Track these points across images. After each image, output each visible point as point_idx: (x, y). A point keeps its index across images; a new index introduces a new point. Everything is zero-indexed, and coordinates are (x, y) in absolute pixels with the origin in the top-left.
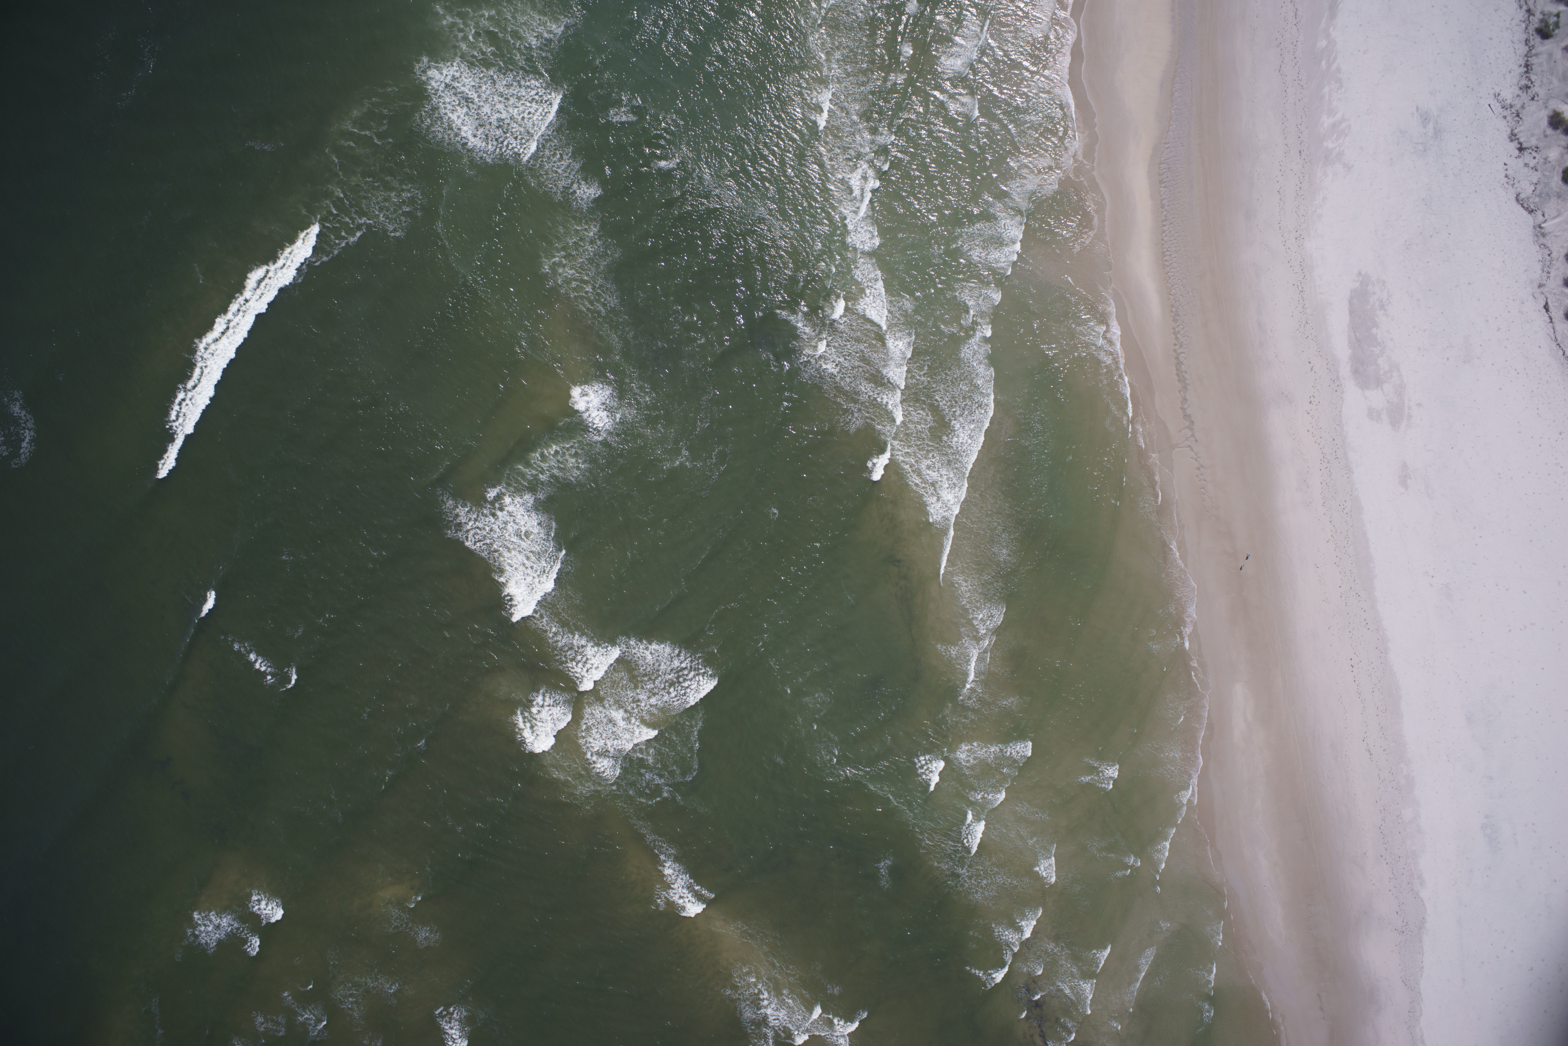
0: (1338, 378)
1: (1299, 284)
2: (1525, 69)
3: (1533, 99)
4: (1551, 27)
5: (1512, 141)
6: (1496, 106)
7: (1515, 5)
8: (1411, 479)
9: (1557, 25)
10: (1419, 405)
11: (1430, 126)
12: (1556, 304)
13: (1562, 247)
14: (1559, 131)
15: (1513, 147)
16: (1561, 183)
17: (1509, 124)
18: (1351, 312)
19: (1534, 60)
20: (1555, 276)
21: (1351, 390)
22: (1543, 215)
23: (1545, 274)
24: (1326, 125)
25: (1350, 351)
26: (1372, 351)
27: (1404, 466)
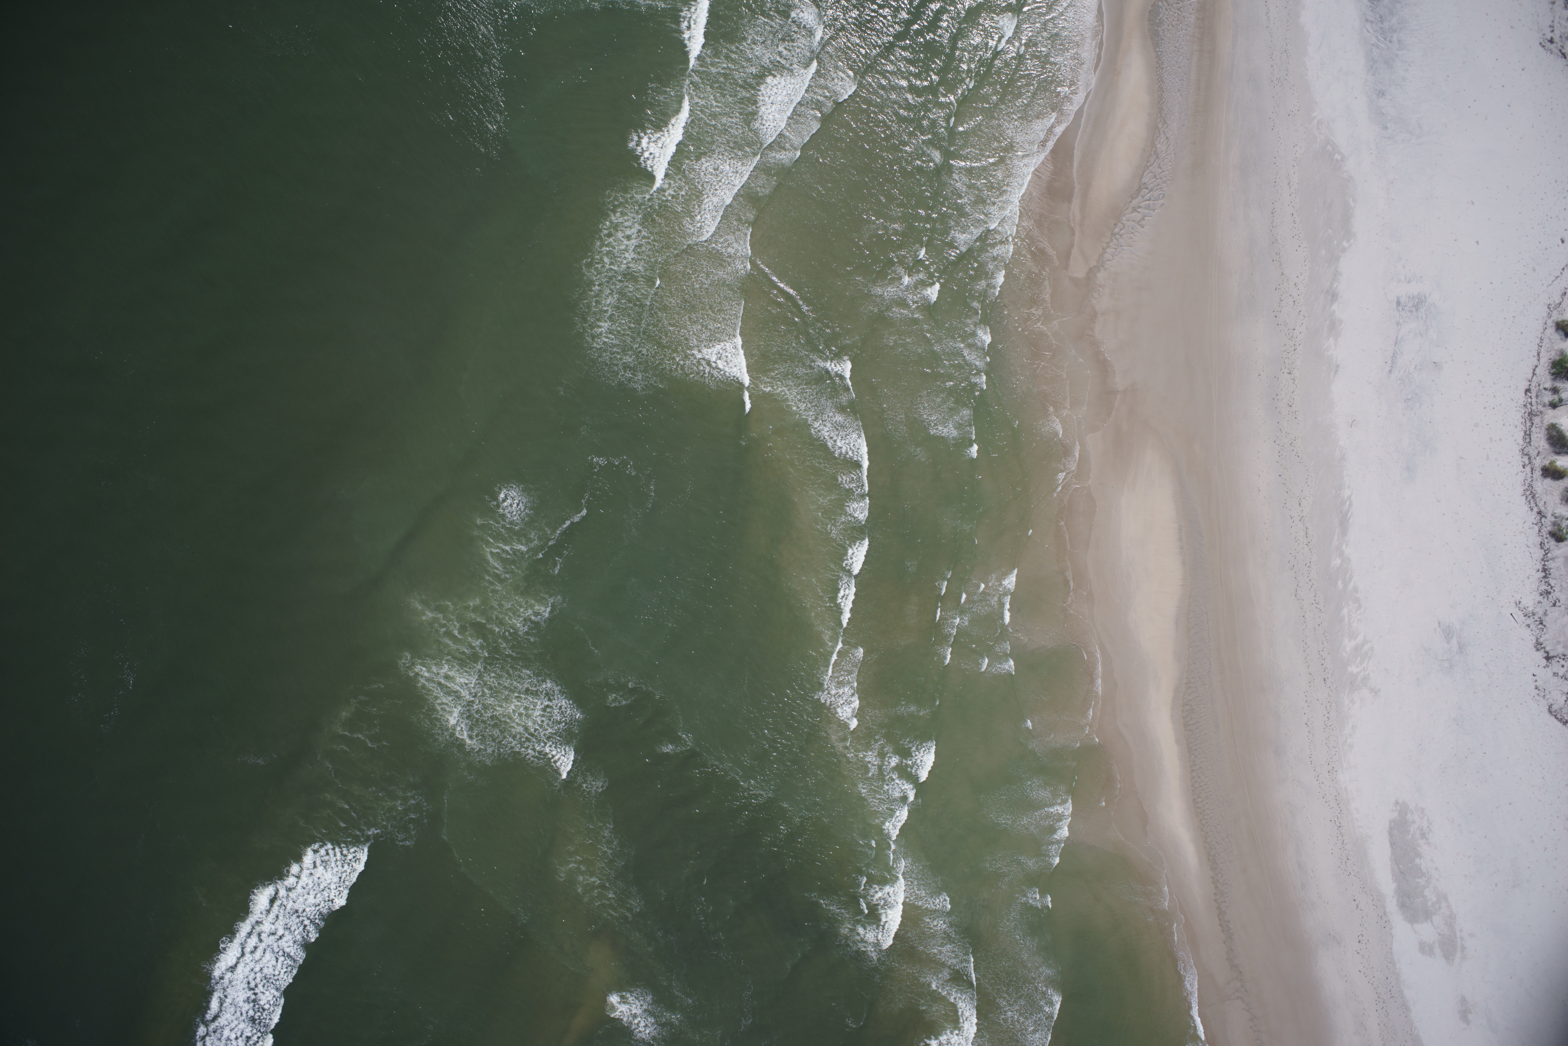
0: (1385, 914)
1: (1336, 819)
2: (1544, 574)
3: (1554, 605)
4: (1565, 530)
5: (1538, 650)
6: (1519, 615)
7: (1526, 508)
8: (1471, 1013)
10: (1471, 935)
11: (1454, 641)
15: (1539, 656)
17: (1533, 632)
18: (1392, 844)
19: (1550, 564)
21: (1400, 925)
24: (1348, 649)
25: (1395, 884)
26: (1418, 883)
27: (1464, 1000)
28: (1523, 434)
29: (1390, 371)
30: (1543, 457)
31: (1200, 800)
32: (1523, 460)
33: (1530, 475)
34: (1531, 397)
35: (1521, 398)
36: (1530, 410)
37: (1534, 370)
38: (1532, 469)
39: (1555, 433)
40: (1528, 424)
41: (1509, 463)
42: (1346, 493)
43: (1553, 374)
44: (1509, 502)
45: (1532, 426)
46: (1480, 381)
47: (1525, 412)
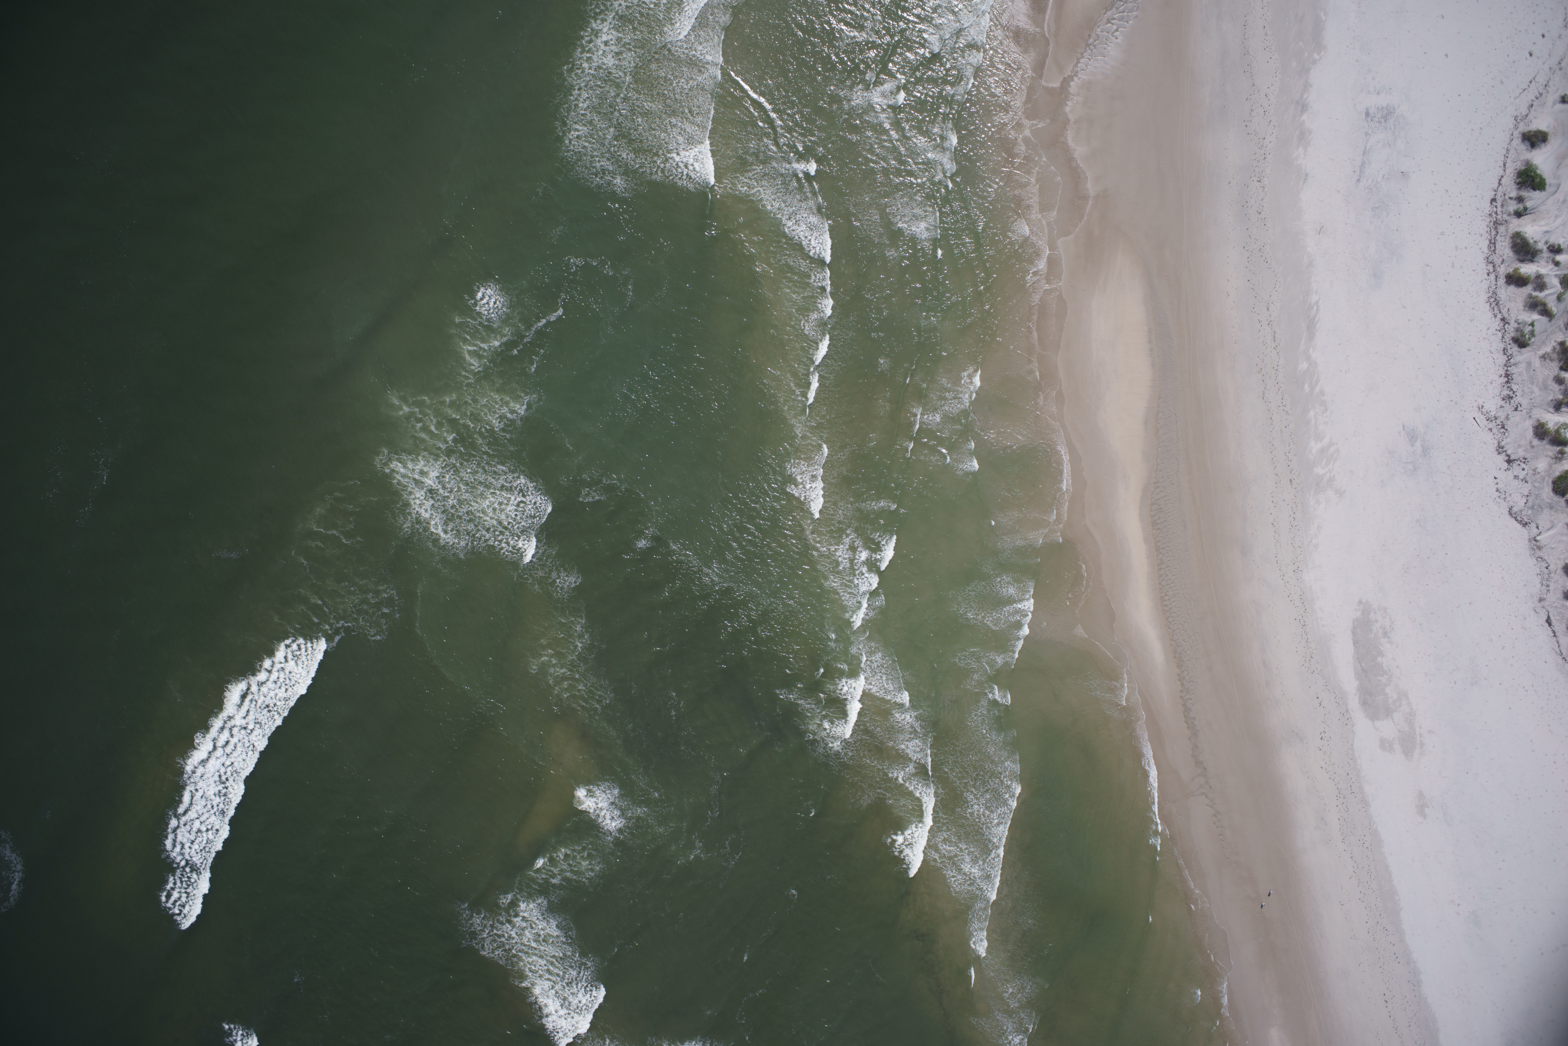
0: (1347, 711)
1: (1301, 618)
2: (1506, 379)
3: (1516, 409)
4: (1527, 336)
5: (1499, 453)
6: (1481, 419)
7: (1490, 315)
8: (1428, 807)
9: (1532, 334)
10: (1430, 732)
11: (1418, 444)
12: (1558, 617)
13: (1559, 559)
14: (1545, 442)
15: (1501, 459)
16: (1552, 494)
17: (1495, 436)
18: (1355, 643)
19: (1513, 370)
20: (1555, 589)
21: (1362, 722)
22: (1537, 527)
23: (1544, 587)
24: (1314, 451)
25: (1358, 682)
26: (1380, 681)
27: (1421, 795)
28: (1488, 243)
29: (1358, 180)
30: (1507, 264)
31: (1167, 598)
32: (1488, 268)
33: (1494, 283)
34: (1496, 207)
35: (1487, 207)
36: (1495, 219)
37: (1500, 180)
38: (1496, 277)
39: (1519, 241)
40: (1493, 233)
41: (1474, 270)
42: (1314, 298)
43: (1518, 184)
44: (1473, 309)
45: (1497, 235)
46: (1447, 191)
47: (1490, 222)
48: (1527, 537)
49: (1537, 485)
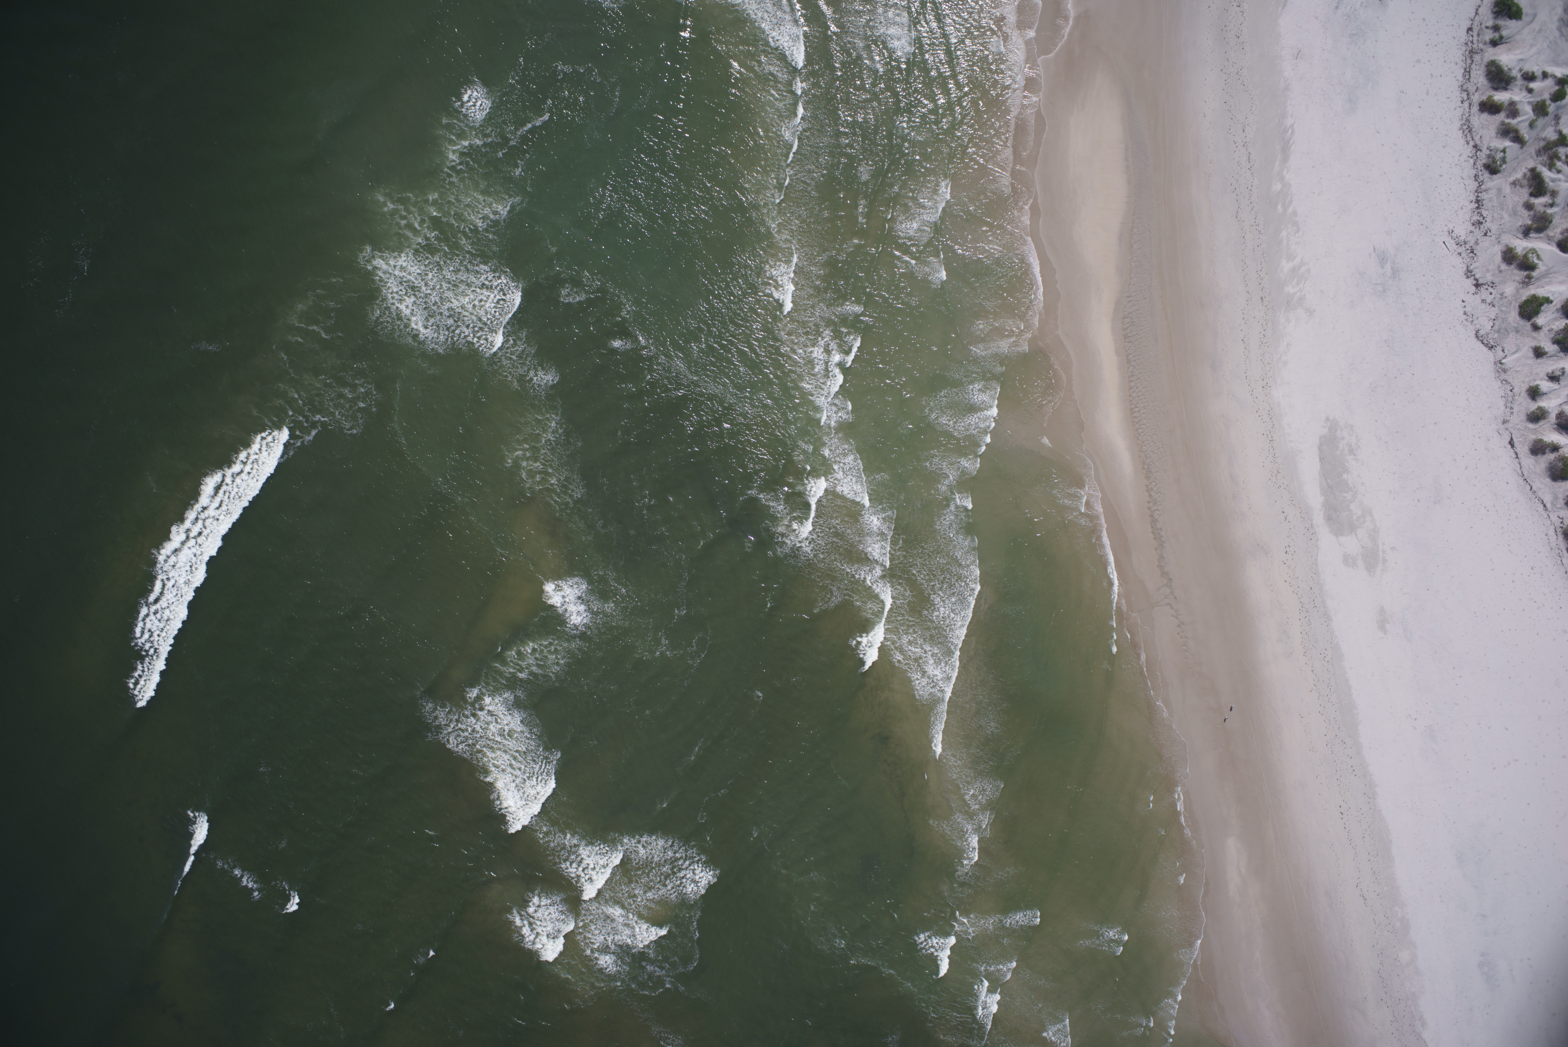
0: (1312, 526)
1: (1268, 433)
2: (1477, 205)
3: (1485, 235)
4: (1498, 163)
5: (1468, 277)
6: (1451, 244)
7: (1463, 141)
8: (1389, 623)
9: (1504, 160)
10: (1393, 548)
11: (1388, 266)
12: (1521, 439)
13: (1523, 382)
14: (1513, 267)
15: (1469, 283)
16: (1518, 318)
17: (1464, 260)
18: (1322, 459)
19: (1483, 196)
20: (1519, 411)
21: (1325, 537)
22: (1503, 351)
23: (1508, 409)
24: (1285, 270)
25: (1323, 498)
26: (1344, 497)
27: (1382, 610)
28: (1463, 71)
29: (1337, 7)
30: (1481, 92)
31: (1137, 409)
32: (1462, 95)
33: (1467, 110)
34: (1472, 36)
35: (1463, 36)
36: (1471, 48)
37: (1477, 10)
38: (1470, 104)
39: (1493, 69)
40: (1469, 61)
41: (1448, 98)
42: (1289, 121)
43: (1495, 13)
44: (1446, 135)
45: (1472, 64)
46: (1424, 19)
47: (1466, 50)
48: (1492, 360)
49: (1504, 309)
